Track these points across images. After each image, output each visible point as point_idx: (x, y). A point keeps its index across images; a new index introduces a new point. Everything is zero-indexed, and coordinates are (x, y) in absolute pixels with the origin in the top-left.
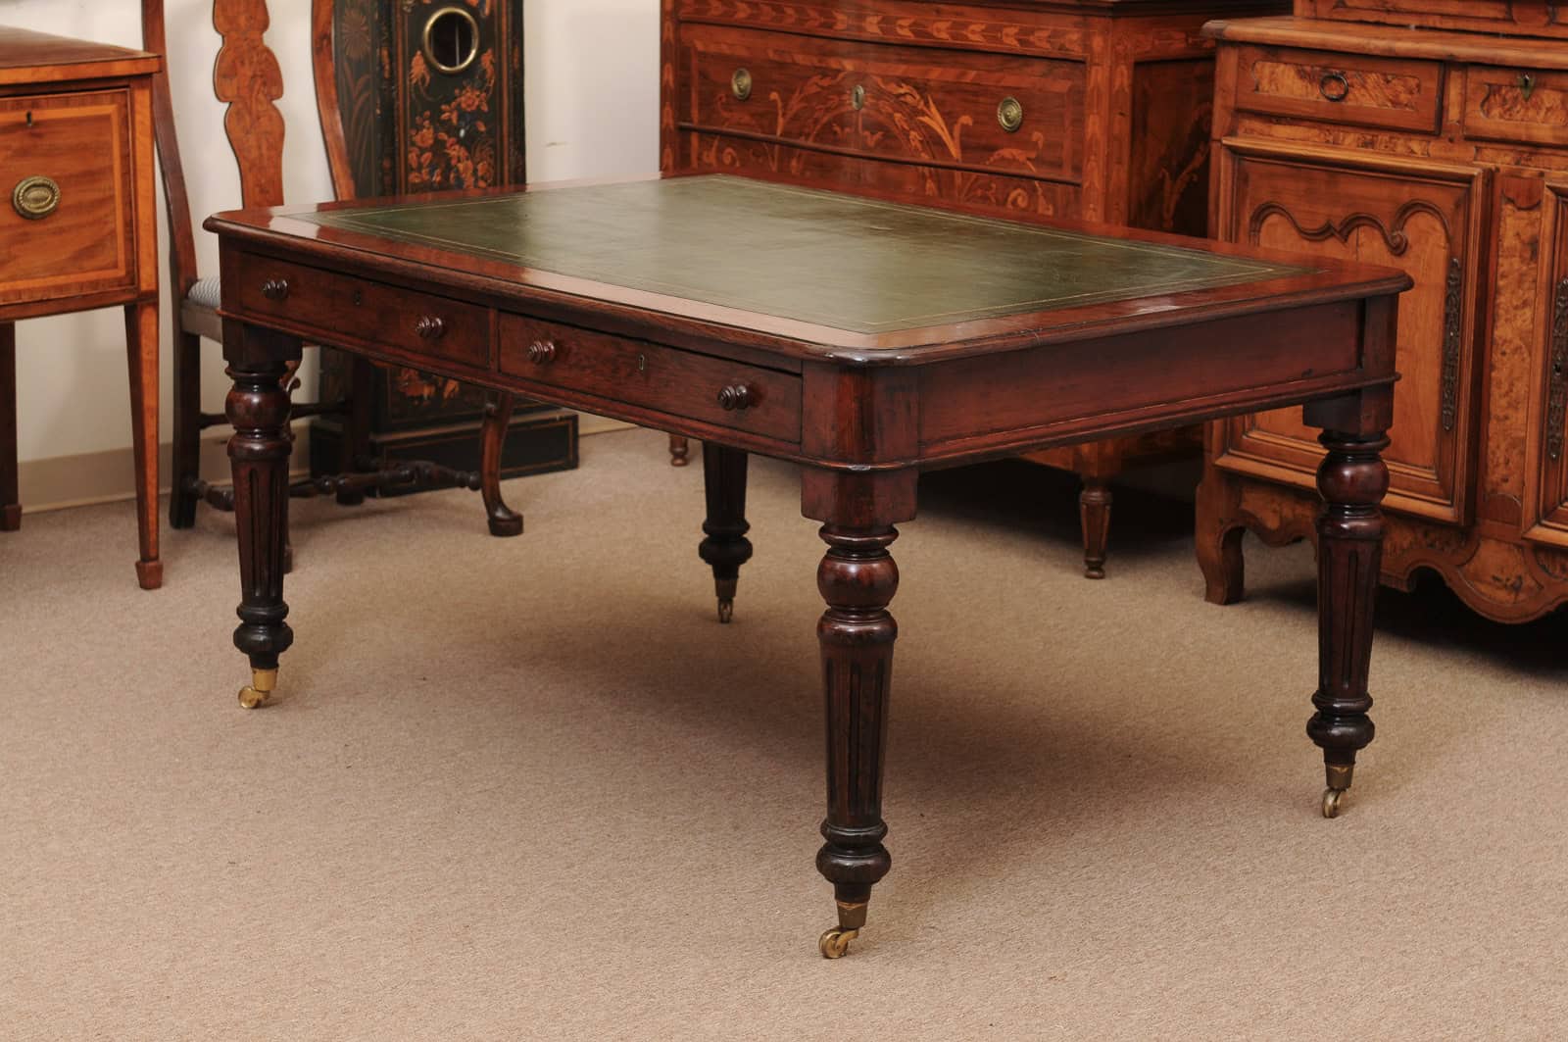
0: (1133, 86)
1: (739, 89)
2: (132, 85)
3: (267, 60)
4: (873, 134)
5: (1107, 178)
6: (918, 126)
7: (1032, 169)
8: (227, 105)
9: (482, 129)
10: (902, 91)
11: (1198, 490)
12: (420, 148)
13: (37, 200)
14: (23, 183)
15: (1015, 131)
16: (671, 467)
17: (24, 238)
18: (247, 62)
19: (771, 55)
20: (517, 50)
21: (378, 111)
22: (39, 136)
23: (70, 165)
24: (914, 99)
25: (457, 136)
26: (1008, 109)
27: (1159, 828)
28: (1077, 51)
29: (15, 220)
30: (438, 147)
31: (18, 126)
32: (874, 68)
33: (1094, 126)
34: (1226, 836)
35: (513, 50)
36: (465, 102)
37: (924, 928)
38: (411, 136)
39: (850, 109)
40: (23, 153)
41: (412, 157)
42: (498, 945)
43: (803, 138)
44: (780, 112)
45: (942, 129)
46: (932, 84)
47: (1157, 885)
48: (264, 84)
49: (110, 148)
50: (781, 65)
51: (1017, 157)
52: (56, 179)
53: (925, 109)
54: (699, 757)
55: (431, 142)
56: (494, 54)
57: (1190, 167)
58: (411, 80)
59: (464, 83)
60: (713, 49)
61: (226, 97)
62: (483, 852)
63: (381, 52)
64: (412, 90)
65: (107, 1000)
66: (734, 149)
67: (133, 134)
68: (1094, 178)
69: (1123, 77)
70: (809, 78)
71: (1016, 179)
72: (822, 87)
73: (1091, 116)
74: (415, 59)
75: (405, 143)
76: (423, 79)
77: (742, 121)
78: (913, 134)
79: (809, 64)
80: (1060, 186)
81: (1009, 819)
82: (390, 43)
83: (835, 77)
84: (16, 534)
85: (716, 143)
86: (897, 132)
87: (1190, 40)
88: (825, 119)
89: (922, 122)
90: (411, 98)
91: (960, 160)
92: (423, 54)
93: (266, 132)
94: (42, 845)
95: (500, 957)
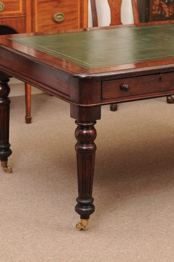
9: (172, 1)
12: (155, 5)
13: (59, 18)
14: (56, 14)
17: (56, 27)
22: (60, 2)
23: (68, 10)
25: (165, 2)
29: (53, 23)
30: (160, 5)
38: (153, 2)
40: (56, 7)
41: (154, 8)
42: (156, 221)
49: (77, 5)
52: (64, 13)
55: (158, 3)
62: (155, 193)
65: (56, 228)
67: (83, 2)
75: (152, 4)
94: (47, 182)
95: (156, 225)
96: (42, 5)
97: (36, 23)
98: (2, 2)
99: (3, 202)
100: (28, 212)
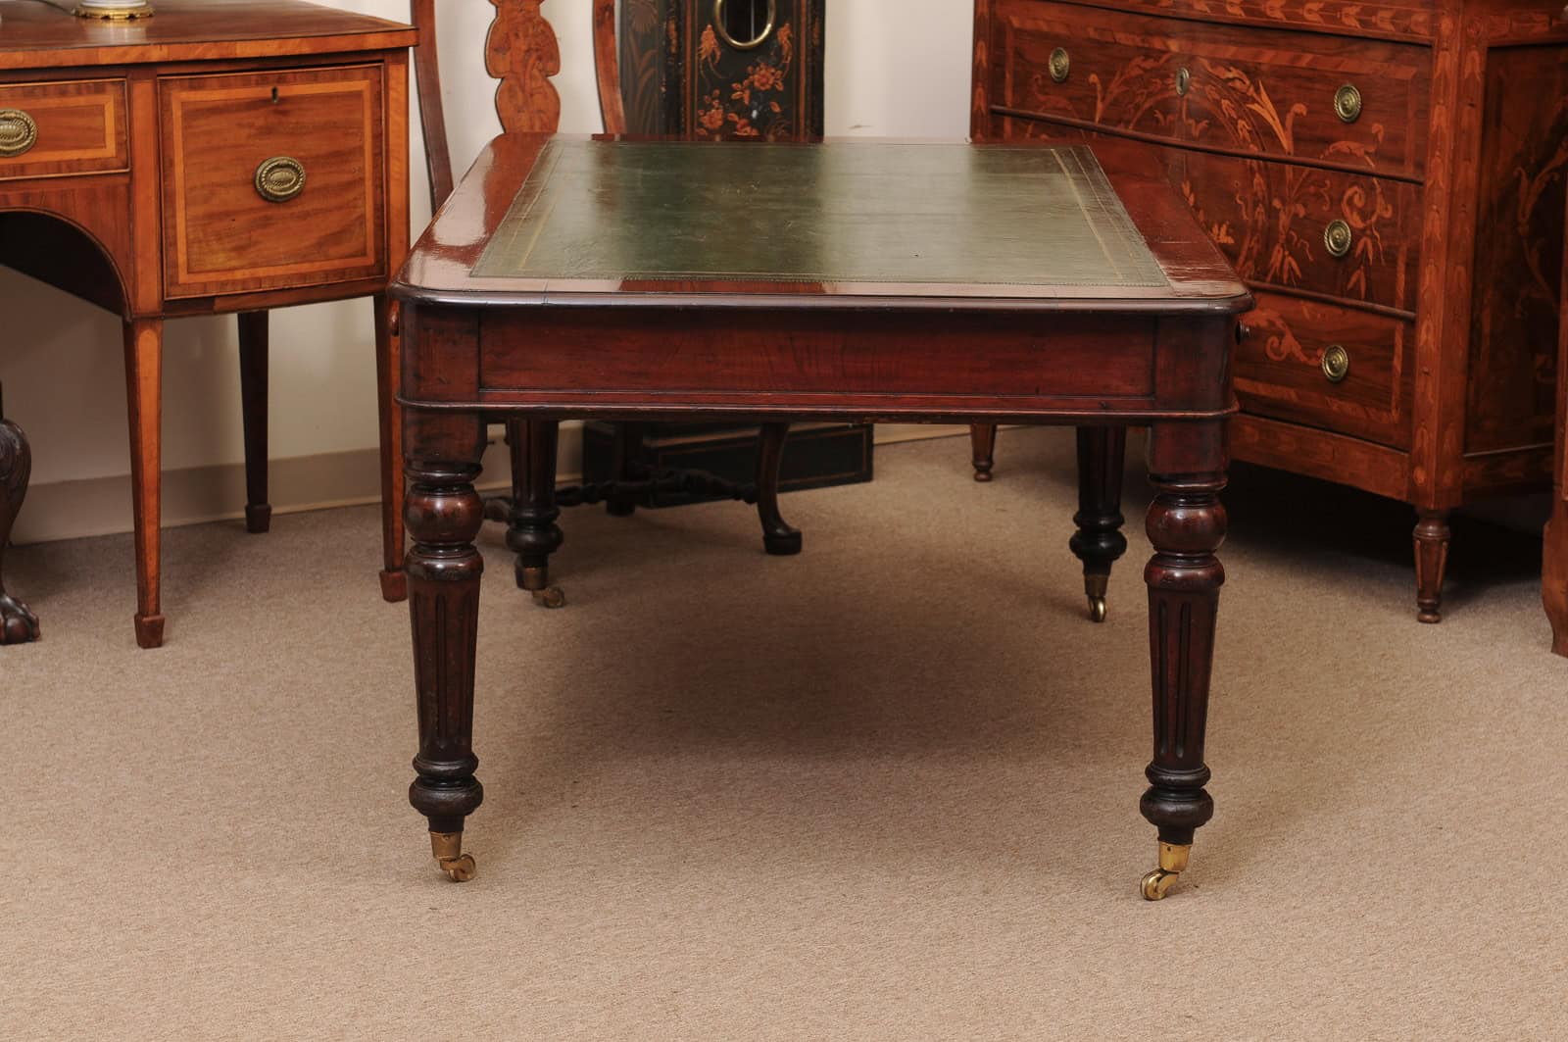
0: (1486, 74)
1: (1056, 69)
2: (386, 61)
3: (543, 32)
4: (1197, 122)
5: (1453, 177)
6: (1247, 114)
7: (1371, 165)
8: (499, 80)
9: (777, 109)
10: (1230, 75)
11: (1546, 528)
12: (707, 129)
13: (281, 182)
14: (266, 164)
15: (1353, 122)
16: (973, 482)
17: (266, 223)
18: (521, 34)
19: (1092, 33)
20: (817, 24)
21: (663, 89)
22: (285, 113)
23: (318, 145)
24: (1244, 85)
25: (749, 117)
26: (1347, 97)
27: (1463, 914)
28: (1424, 35)
29: (258, 203)
30: (728, 128)
31: (263, 103)
32: (1203, 50)
33: (1440, 118)
34: (1538, 926)
35: (813, 23)
36: (759, 81)
37: (1179, 1017)
38: (699, 116)
39: (1174, 94)
40: (267, 131)
43: (1122, 125)
44: (1099, 97)
45: (1274, 119)
46: (1264, 68)
47: (1452, 979)
48: (540, 58)
49: (361, 127)
50: (1102, 45)
51: (1354, 151)
52: (303, 160)
53: (1255, 95)
54: (956, 811)
55: (720, 123)
56: (791, 29)
57: (1552, 165)
58: (700, 56)
59: (758, 60)
60: (1029, 25)
61: (496, 72)
62: (705, 908)
63: (667, 25)
64: (701, 67)
66: (1048, 134)
67: (387, 112)
68: (1438, 176)
69: (1475, 62)
70: (1130, 60)
71: (1353, 175)
72: (1145, 70)
73: (1438, 107)
74: (705, 32)
75: (692, 124)
76: (713, 55)
77: (1060, 105)
78: (1241, 123)
79: (1130, 43)
80: (1400, 183)
81: (1294, 895)
82: (679, 17)
83: (1157, 60)
84: (262, 536)
85: (1030, 127)
86: (1223, 122)
87: (1554, 23)
88: (1147, 105)
89: (1250, 110)
90: (699, 76)
91: (1292, 152)
92: (714, 28)
93: (540, 111)
94: (236, 880)
95: (706, 1028)
96: (203, 124)
97: (180, 203)
98: (24, 111)
99: (40, 962)
100: (153, 999)
